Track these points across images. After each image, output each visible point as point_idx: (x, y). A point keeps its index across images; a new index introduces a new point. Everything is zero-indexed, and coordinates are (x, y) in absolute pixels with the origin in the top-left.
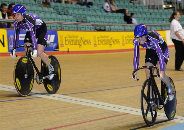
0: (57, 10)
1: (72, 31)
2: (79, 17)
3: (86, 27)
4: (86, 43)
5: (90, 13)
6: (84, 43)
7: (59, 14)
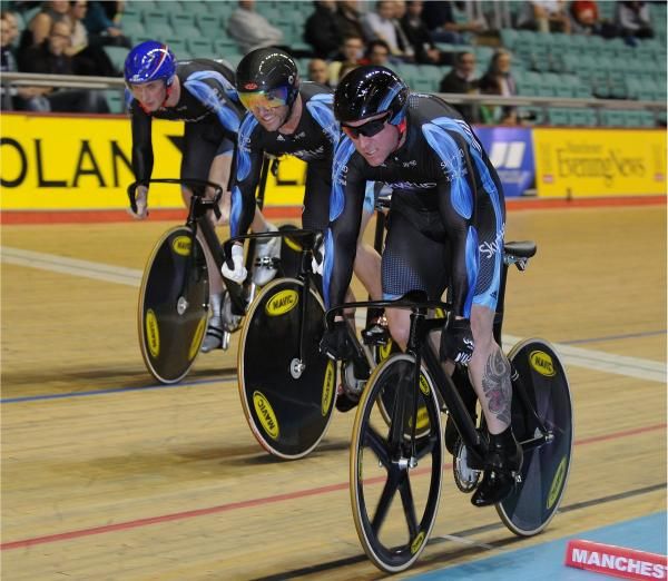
0: (525, 55)
1: (580, 127)
2: (600, 79)
3: (627, 113)
4: (627, 169)
5: (636, 64)
6: (621, 169)
7: (534, 69)
